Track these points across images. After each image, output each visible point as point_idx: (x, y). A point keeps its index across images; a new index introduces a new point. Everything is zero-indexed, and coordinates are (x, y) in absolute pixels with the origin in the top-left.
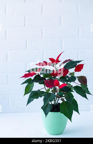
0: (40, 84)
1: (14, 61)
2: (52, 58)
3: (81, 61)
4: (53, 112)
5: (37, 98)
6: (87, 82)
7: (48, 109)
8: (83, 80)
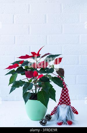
0: (22, 75)
1: (4, 55)
2: (34, 52)
3: (59, 55)
4: (34, 100)
5: (18, 87)
6: (64, 74)
7: (28, 97)
8: (61, 72)
